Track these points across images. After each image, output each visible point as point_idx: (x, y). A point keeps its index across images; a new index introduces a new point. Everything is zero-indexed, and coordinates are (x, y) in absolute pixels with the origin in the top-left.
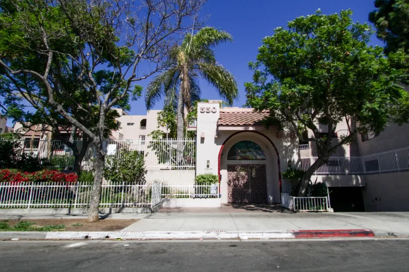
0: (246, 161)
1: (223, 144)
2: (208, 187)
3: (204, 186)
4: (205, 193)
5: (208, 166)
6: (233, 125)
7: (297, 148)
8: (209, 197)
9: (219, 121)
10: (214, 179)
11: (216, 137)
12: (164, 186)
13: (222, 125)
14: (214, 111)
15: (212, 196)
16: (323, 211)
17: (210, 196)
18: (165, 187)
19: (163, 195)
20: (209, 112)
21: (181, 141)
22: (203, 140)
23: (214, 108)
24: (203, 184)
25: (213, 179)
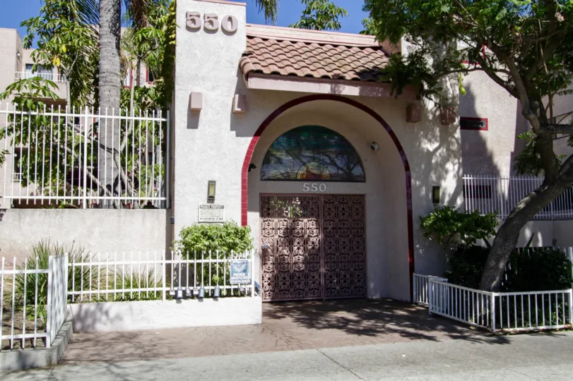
0: (313, 184)
1: (258, 134)
2: (221, 265)
3: (210, 260)
4: (213, 284)
5: (211, 199)
6: (292, 77)
7: (455, 157)
8: (224, 293)
9: (247, 59)
10: (242, 238)
11: (237, 109)
12: (75, 264)
13: (258, 73)
14: (229, 28)
15: (236, 290)
16: (561, 330)
17: (229, 290)
18: (78, 269)
19: (73, 292)
20: (214, 31)
21: (113, 117)
22: (194, 116)
23: (230, 19)
24: (206, 256)
25: (237, 241)
